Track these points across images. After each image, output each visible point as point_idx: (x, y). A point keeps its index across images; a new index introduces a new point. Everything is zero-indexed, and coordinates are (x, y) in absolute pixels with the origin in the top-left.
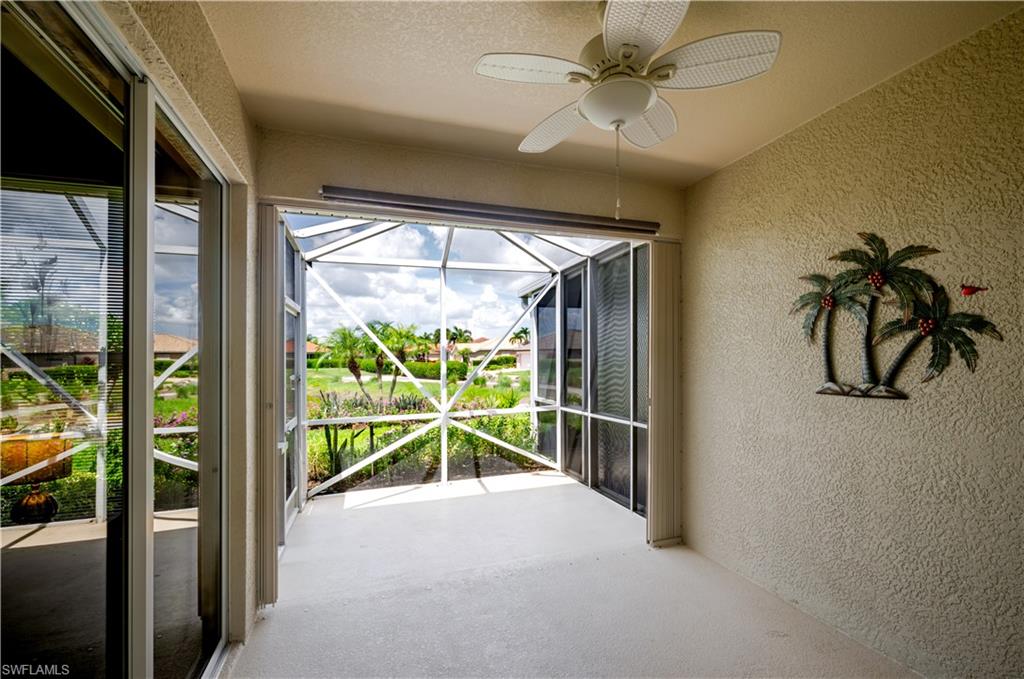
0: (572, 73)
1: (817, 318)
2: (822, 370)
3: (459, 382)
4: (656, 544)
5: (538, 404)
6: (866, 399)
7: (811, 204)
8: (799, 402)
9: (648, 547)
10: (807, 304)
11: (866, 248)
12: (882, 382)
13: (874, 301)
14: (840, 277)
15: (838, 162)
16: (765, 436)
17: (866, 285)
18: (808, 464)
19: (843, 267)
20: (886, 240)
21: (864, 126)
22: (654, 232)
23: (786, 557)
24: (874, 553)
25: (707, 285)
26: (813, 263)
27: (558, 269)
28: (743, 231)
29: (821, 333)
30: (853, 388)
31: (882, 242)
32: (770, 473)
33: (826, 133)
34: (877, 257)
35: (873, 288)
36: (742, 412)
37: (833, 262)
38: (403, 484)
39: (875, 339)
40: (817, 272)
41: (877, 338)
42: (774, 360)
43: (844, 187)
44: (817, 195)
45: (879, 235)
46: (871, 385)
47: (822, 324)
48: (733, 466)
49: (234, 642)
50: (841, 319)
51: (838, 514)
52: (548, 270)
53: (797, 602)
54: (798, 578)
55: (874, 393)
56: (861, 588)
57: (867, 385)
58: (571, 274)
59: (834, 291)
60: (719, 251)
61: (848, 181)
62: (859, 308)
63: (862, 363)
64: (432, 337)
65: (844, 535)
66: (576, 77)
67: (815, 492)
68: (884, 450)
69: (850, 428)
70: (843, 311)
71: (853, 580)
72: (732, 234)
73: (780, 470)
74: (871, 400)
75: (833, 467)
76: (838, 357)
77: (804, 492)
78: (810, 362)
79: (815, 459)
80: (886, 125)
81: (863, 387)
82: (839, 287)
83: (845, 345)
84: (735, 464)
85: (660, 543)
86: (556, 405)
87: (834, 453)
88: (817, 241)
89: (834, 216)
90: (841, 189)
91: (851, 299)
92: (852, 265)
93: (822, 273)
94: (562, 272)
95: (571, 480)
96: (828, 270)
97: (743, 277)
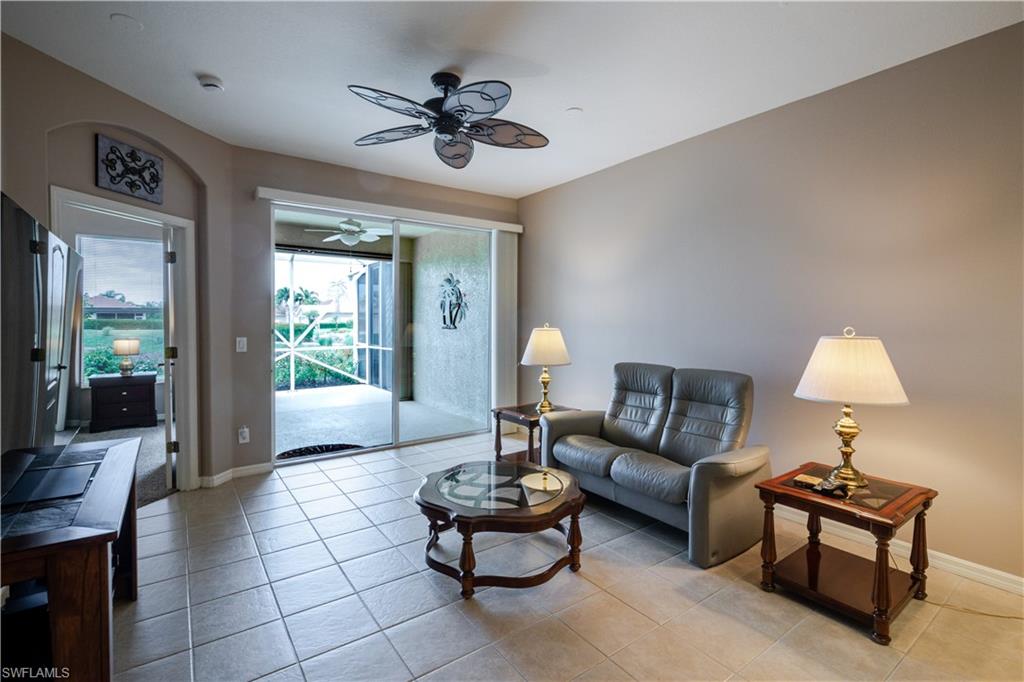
2: (443, 320)
8: (439, 332)
78: (441, 317)
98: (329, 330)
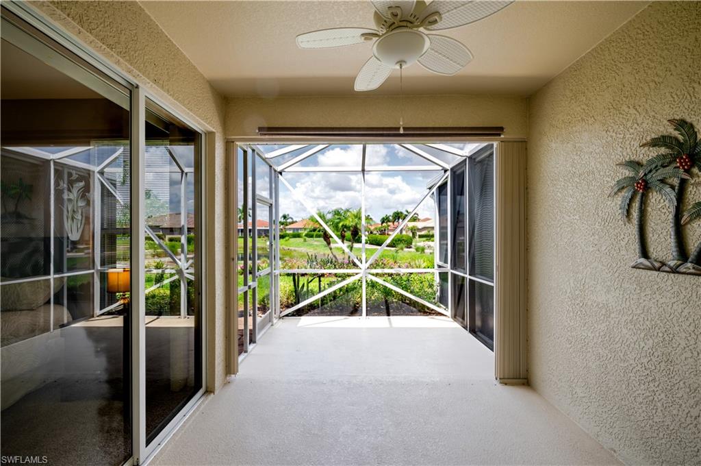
0: (363, 35)
1: (632, 200)
2: (636, 246)
3: (406, 250)
4: (502, 381)
5: (439, 267)
6: (676, 275)
7: (627, 98)
8: (617, 275)
9: (497, 382)
10: (623, 188)
11: (676, 134)
12: (690, 260)
13: (683, 183)
14: (651, 162)
15: (650, 57)
16: (589, 303)
17: (675, 168)
18: (625, 331)
19: (654, 153)
20: (695, 124)
21: (674, 19)
22: (499, 135)
23: (606, 410)
24: (683, 420)
25: (546, 175)
26: (628, 150)
27: (448, 167)
28: (572, 127)
29: (635, 214)
30: (663, 264)
31: (692, 126)
32: (593, 335)
33: (640, 32)
34: (684, 140)
35: (681, 170)
36: (571, 281)
37: (646, 148)
38: (338, 315)
39: (684, 219)
40: (632, 159)
41: (685, 217)
42: (597, 237)
43: (656, 79)
44: (632, 88)
45: (689, 120)
46: (680, 262)
47: (636, 205)
48: (565, 326)
49: (209, 391)
50: (653, 200)
51: (651, 378)
52: (441, 168)
53: (615, 451)
54: (616, 430)
55: (682, 269)
56: (671, 450)
57: (676, 261)
58: (458, 170)
59: (645, 175)
60: (554, 145)
61: (660, 73)
62: (668, 190)
63: (672, 241)
64: (391, 218)
65: (656, 399)
66: (367, 36)
67: (630, 356)
68: (693, 325)
69: (661, 301)
70: (655, 193)
71: (663, 441)
72: (564, 131)
73: (602, 334)
74: (681, 276)
75: (646, 335)
76: (651, 235)
77: (622, 355)
78: (627, 239)
79: (630, 326)
80: (694, 14)
81: (672, 263)
82: (650, 171)
83: (657, 225)
84: (566, 324)
85: (506, 381)
86: (448, 268)
87: (648, 323)
88: (631, 131)
89: (647, 106)
90: (653, 81)
91: (663, 181)
92: (663, 150)
93: (637, 160)
94: (452, 169)
95: (456, 325)
96: (642, 156)
97: (572, 166)
98: (424, 239)
